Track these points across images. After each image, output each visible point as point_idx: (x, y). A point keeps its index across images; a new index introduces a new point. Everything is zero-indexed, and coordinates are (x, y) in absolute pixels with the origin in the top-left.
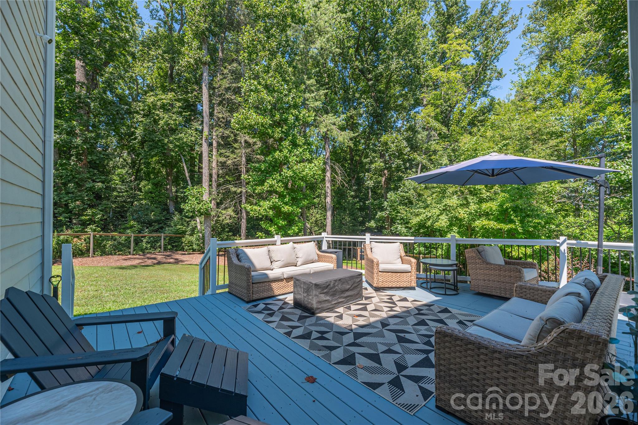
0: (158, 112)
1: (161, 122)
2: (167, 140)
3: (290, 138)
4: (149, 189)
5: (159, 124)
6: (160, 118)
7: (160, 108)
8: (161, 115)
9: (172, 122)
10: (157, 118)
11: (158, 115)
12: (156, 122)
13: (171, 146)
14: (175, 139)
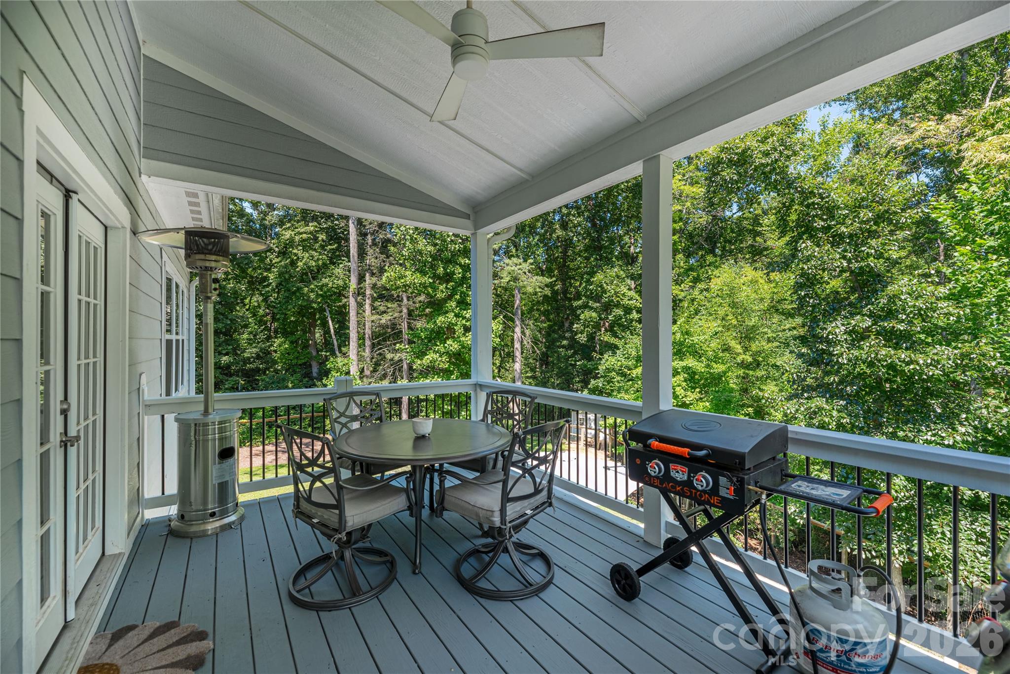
0: (295, 251)
1: (300, 264)
2: (306, 289)
3: (458, 297)
4: (286, 349)
5: (298, 267)
6: (298, 258)
7: (299, 245)
8: (300, 254)
9: (314, 264)
10: (295, 258)
11: (296, 255)
12: (293, 263)
13: (312, 296)
14: (317, 286)
